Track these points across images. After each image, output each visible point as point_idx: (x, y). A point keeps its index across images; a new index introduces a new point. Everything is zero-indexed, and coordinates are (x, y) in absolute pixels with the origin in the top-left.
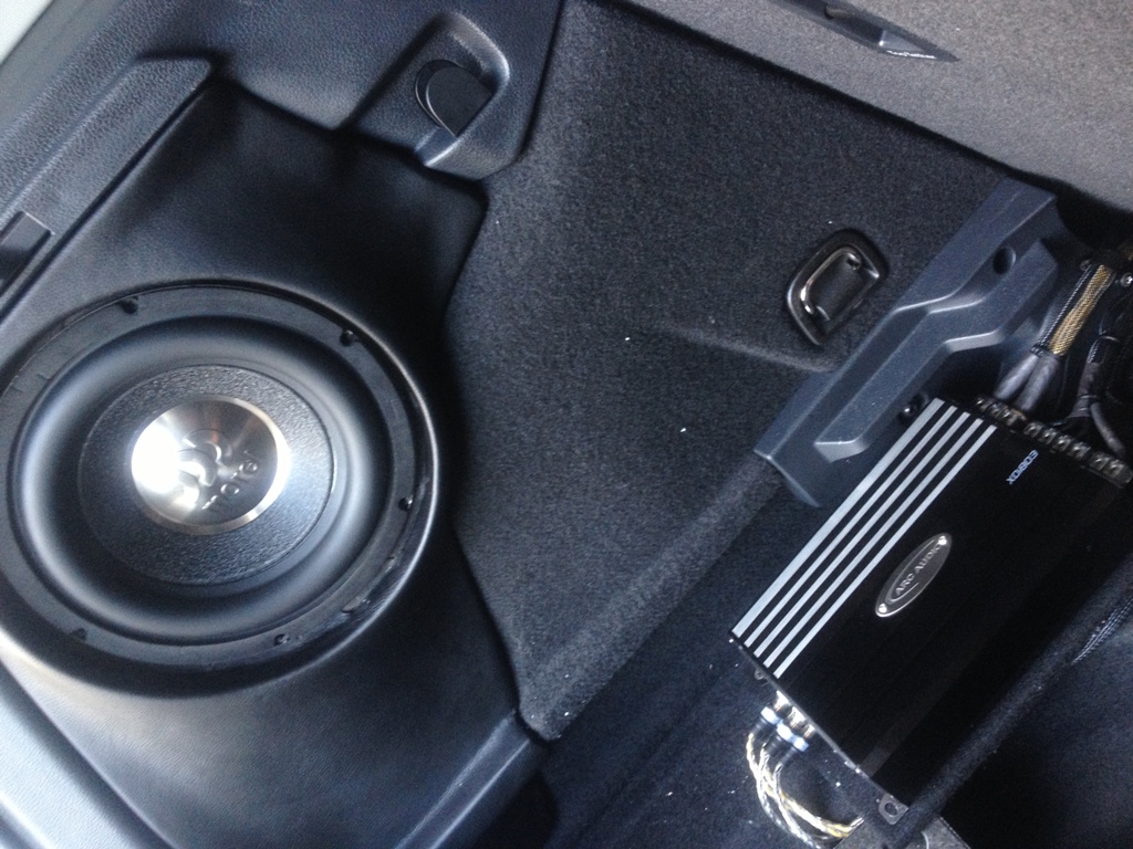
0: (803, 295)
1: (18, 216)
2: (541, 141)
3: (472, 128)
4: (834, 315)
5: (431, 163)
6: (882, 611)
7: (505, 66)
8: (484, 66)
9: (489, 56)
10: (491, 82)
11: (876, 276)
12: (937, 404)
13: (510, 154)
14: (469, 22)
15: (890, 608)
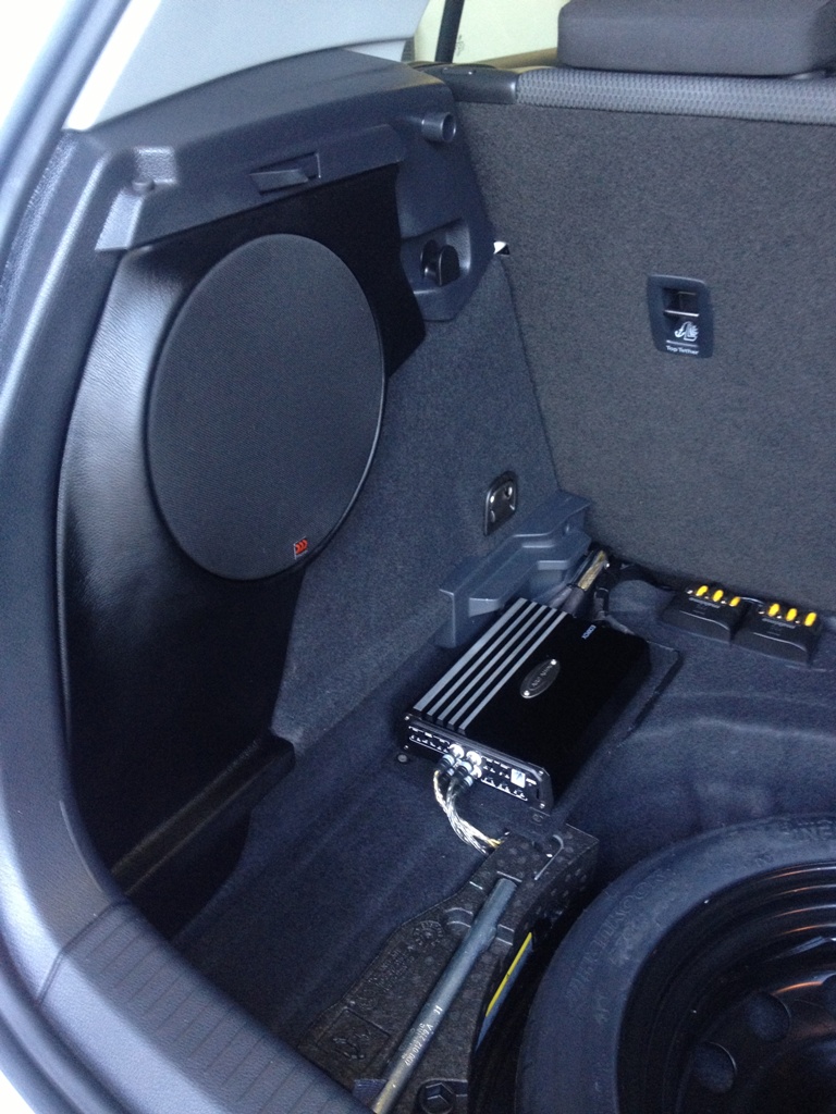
0: (492, 499)
1: (313, 153)
3: (448, 287)
4: (497, 521)
5: (416, 293)
6: (527, 694)
7: (466, 264)
9: (464, 258)
10: (458, 270)
11: (513, 508)
12: (522, 601)
15: (531, 693)
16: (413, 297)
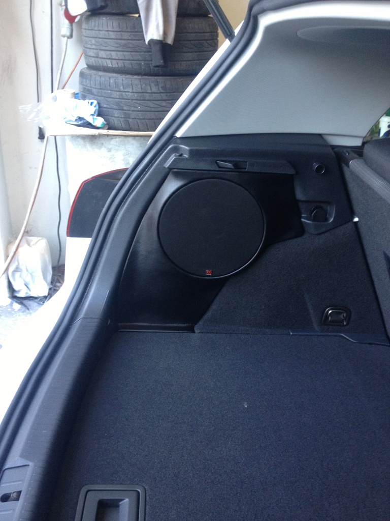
0: (330, 312)
1: (246, 162)
2: (323, 236)
3: (316, 223)
4: (331, 321)
5: (303, 220)
7: (331, 220)
8: (328, 216)
9: (331, 216)
10: (326, 220)
11: (345, 324)
13: (316, 233)
14: (334, 209)
16: (301, 221)
